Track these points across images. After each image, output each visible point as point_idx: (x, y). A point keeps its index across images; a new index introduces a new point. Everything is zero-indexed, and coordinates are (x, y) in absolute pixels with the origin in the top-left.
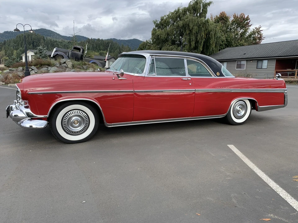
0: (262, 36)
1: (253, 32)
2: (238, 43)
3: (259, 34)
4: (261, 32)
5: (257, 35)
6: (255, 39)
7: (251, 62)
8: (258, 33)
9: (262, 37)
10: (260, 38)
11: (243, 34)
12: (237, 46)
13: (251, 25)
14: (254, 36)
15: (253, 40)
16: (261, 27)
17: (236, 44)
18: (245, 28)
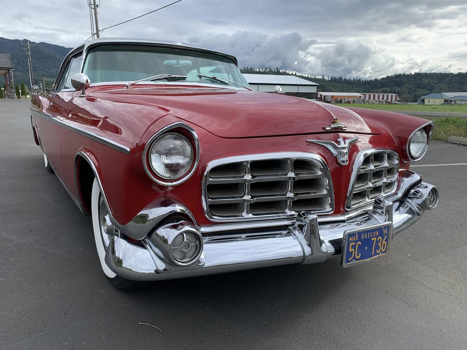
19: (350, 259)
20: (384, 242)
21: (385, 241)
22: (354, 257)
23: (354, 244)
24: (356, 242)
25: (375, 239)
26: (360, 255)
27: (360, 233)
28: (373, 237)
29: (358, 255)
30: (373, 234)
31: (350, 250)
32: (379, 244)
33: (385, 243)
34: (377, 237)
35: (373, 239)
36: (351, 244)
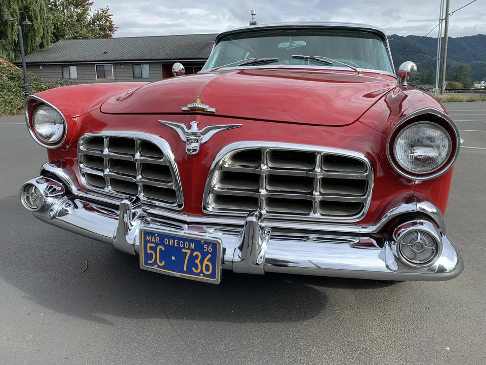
0: (114, 25)
1: (98, 15)
2: (77, 33)
3: (107, 20)
4: (110, 17)
5: (104, 22)
6: (102, 28)
7: (122, 66)
8: (105, 18)
9: (114, 27)
10: (111, 28)
11: (81, 17)
12: (75, 38)
13: (93, 3)
14: (101, 23)
15: (100, 29)
16: (109, 9)
17: (74, 34)
18: (83, 7)
19: (149, 262)
20: (205, 262)
21: (208, 261)
22: (155, 263)
23: (154, 246)
24: (157, 245)
25: (189, 252)
26: (163, 262)
27: (162, 236)
28: (184, 248)
29: (161, 262)
30: (184, 244)
31: (149, 252)
32: (197, 261)
33: (209, 264)
34: (193, 251)
35: (183, 250)
36: (149, 245)
